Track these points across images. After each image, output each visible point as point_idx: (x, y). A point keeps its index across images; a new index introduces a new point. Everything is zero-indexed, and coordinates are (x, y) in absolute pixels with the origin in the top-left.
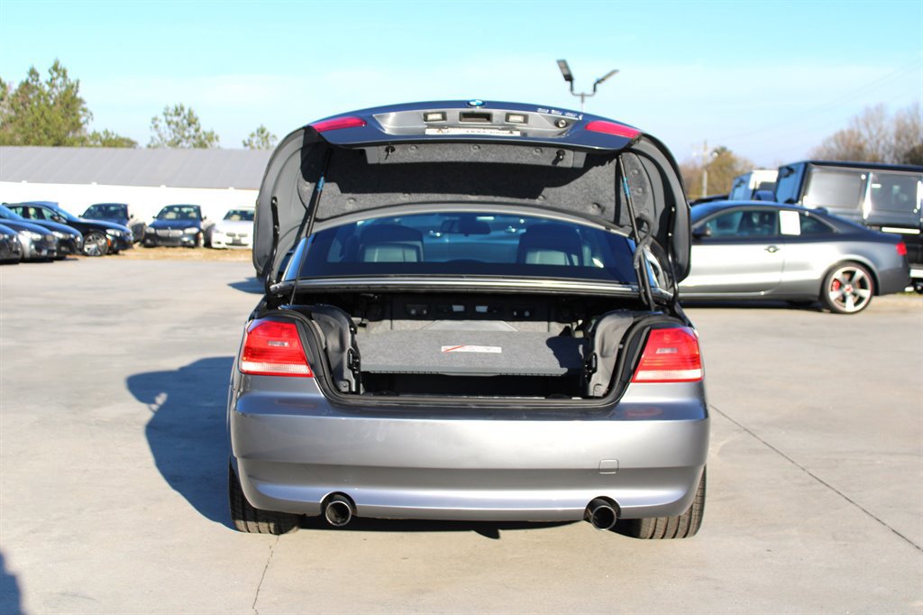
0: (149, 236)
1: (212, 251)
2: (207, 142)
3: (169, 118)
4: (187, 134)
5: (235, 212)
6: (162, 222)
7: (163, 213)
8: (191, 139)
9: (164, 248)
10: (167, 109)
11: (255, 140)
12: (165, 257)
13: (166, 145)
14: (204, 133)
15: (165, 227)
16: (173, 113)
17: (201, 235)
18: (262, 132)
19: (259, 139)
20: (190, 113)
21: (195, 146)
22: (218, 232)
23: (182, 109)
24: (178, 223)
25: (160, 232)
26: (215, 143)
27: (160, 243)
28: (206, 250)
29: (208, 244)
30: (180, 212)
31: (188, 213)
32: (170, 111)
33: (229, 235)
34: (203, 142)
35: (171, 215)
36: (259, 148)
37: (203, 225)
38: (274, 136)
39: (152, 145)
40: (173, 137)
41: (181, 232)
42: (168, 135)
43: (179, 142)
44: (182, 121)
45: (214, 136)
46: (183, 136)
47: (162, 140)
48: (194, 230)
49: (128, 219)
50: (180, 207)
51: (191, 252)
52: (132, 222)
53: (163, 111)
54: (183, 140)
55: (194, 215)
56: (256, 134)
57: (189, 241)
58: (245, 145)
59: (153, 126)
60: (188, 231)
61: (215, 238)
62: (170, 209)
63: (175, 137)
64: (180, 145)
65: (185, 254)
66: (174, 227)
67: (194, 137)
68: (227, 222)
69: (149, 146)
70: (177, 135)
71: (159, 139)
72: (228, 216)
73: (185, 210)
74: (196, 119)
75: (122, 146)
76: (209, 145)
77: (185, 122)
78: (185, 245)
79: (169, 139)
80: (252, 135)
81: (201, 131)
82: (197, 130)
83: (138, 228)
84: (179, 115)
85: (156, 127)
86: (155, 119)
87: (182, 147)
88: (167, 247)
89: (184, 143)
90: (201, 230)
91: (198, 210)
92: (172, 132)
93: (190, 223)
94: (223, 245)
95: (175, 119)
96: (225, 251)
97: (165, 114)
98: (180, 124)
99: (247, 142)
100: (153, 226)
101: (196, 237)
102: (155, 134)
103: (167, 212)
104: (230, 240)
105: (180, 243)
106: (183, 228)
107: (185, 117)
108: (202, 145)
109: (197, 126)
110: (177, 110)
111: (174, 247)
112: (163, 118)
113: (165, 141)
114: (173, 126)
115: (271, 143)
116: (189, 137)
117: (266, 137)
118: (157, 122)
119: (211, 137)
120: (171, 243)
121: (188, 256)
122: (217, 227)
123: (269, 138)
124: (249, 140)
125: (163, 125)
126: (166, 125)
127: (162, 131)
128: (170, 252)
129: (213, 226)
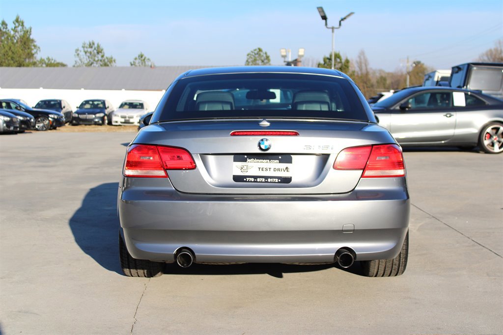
0: (74, 118)
1: (113, 127)
2: (108, 63)
3: (86, 49)
4: (96, 59)
5: (126, 104)
6: (83, 110)
7: (82, 105)
8: (99, 62)
9: (83, 126)
10: (84, 44)
11: (137, 61)
12: (84, 131)
13: (84, 66)
14: (107, 58)
15: (84, 113)
16: (88, 46)
17: (106, 118)
18: (142, 57)
19: (140, 61)
20: (98, 46)
21: (101, 65)
22: (115, 115)
23: (93, 44)
24: (91, 110)
25: (81, 116)
26: (113, 64)
27: (81, 123)
28: (109, 127)
29: (110, 123)
30: (93, 104)
31: (98, 104)
32: (86, 45)
33: (122, 117)
34: (107, 63)
35: (88, 106)
36: (139, 66)
37: (107, 111)
38: (148, 59)
39: (76, 65)
40: (88, 60)
41: (94, 116)
42: (85, 59)
43: (92, 63)
44: (93, 51)
45: (113, 59)
46: (94, 60)
47: (81, 62)
48: (102, 115)
49: (62, 109)
50: (93, 101)
51: (100, 128)
52: (64, 110)
53: (82, 45)
54: (94, 62)
55: (101, 106)
56: (138, 58)
57: (98, 121)
58: (132, 65)
59: (76, 54)
60: (98, 115)
61: (114, 119)
62: (87, 102)
63: (90, 61)
64: (93, 65)
65: (96, 129)
66: (90, 113)
67: (101, 61)
68: (121, 109)
69: (74, 66)
70: (91, 59)
71: (80, 62)
72: (122, 106)
73: (96, 103)
74: (102, 50)
75: (58, 66)
76: (110, 65)
77: (95, 51)
78: (96, 124)
79: (86, 62)
80: (136, 59)
81: (105, 57)
82: (103, 56)
83: (68, 114)
84: (92, 47)
85: (78, 55)
86: (77, 50)
87: (94, 66)
88: (86, 125)
89: (95, 64)
90: (105, 115)
91: (104, 102)
92: (87, 57)
93: (99, 110)
94: (119, 123)
95: (89, 50)
96: (120, 127)
97: (83, 47)
98: (93, 53)
99: (132, 63)
100: (77, 112)
101: (103, 119)
102: (77, 59)
103: (85, 104)
104: (123, 120)
105: (93, 123)
106: (95, 114)
107: (95, 49)
108: (106, 65)
109: (103, 54)
110: (90, 44)
111: (90, 125)
112: (82, 49)
113: (84, 63)
114: (88, 54)
115: (147, 63)
116: (98, 60)
117: (144, 60)
118: (79, 52)
119: (111, 60)
120: (88, 122)
121: (98, 130)
122: (115, 113)
123: (146, 60)
124: (134, 62)
125: (82, 53)
126: (84, 53)
127: (82, 57)
128: (87, 128)
129: (113, 112)
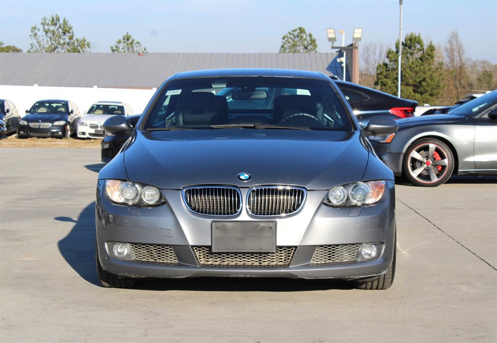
0: (22, 128)
1: (78, 141)
2: (79, 48)
3: (47, 27)
4: (62, 41)
5: (98, 107)
6: (36, 115)
7: (34, 108)
8: (66, 46)
9: (35, 138)
10: (45, 19)
11: (121, 46)
12: (35, 145)
13: (43, 51)
14: (77, 40)
15: (36, 120)
16: (50, 23)
17: (68, 127)
18: (128, 40)
19: (125, 45)
20: (65, 23)
21: (69, 51)
22: (82, 124)
23: (58, 20)
24: (47, 116)
25: (32, 125)
26: (87, 49)
27: (32, 134)
28: (72, 140)
29: (74, 135)
30: (50, 107)
31: (58, 107)
32: (47, 22)
33: (92, 127)
34: (77, 47)
35: (43, 110)
36: (124, 52)
37: (70, 118)
38: (138, 43)
39: (32, 51)
40: (50, 44)
41: (51, 125)
42: (45, 42)
43: (55, 48)
44: (58, 30)
45: (86, 43)
46: (59, 44)
47: (40, 45)
48: (62, 123)
49: (5, 114)
50: (50, 102)
51: (58, 141)
52: (8, 116)
53: (41, 21)
54: (58, 46)
55: (63, 110)
56: (122, 41)
57: (57, 132)
58: (113, 51)
59: (32, 34)
60: (56, 123)
61: (80, 129)
62: (41, 104)
63: (52, 44)
64: (56, 50)
65: (53, 143)
66: (44, 120)
67: (68, 44)
68: (91, 115)
69: (29, 52)
70: (53, 42)
71: (38, 46)
72: (92, 111)
73: (54, 105)
74: (70, 28)
75: (8, 52)
76: (81, 51)
77: (60, 30)
78: (54, 136)
79: (46, 46)
80: (119, 42)
81: (74, 39)
82: (71, 38)
83: (14, 122)
84: (56, 24)
85: (35, 35)
86: (34, 28)
87: (58, 52)
88: (39, 137)
89: (60, 50)
90: (68, 123)
91: (66, 104)
92: (49, 39)
93: (58, 116)
94: (87, 136)
95: (52, 28)
96: (88, 141)
97: (43, 24)
98: (56, 32)
99: (114, 48)
100: (25, 119)
101: (63, 129)
102: (34, 41)
103: (39, 107)
104: (93, 131)
105: (49, 134)
106: (52, 121)
107: (60, 27)
108: (75, 50)
109: (71, 34)
110: (53, 20)
111: (44, 137)
112: (41, 27)
113: (43, 48)
114: (50, 35)
115: (135, 48)
116: (64, 43)
117: (132, 43)
118: (36, 31)
119: (83, 44)
120: (42, 134)
121: (55, 145)
122: (82, 120)
123: (133, 45)
124: (116, 47)
125: (41, 33)
126: (44, 33)
127: (41, 38)
128: (41, 141)
129: (79, 118)
